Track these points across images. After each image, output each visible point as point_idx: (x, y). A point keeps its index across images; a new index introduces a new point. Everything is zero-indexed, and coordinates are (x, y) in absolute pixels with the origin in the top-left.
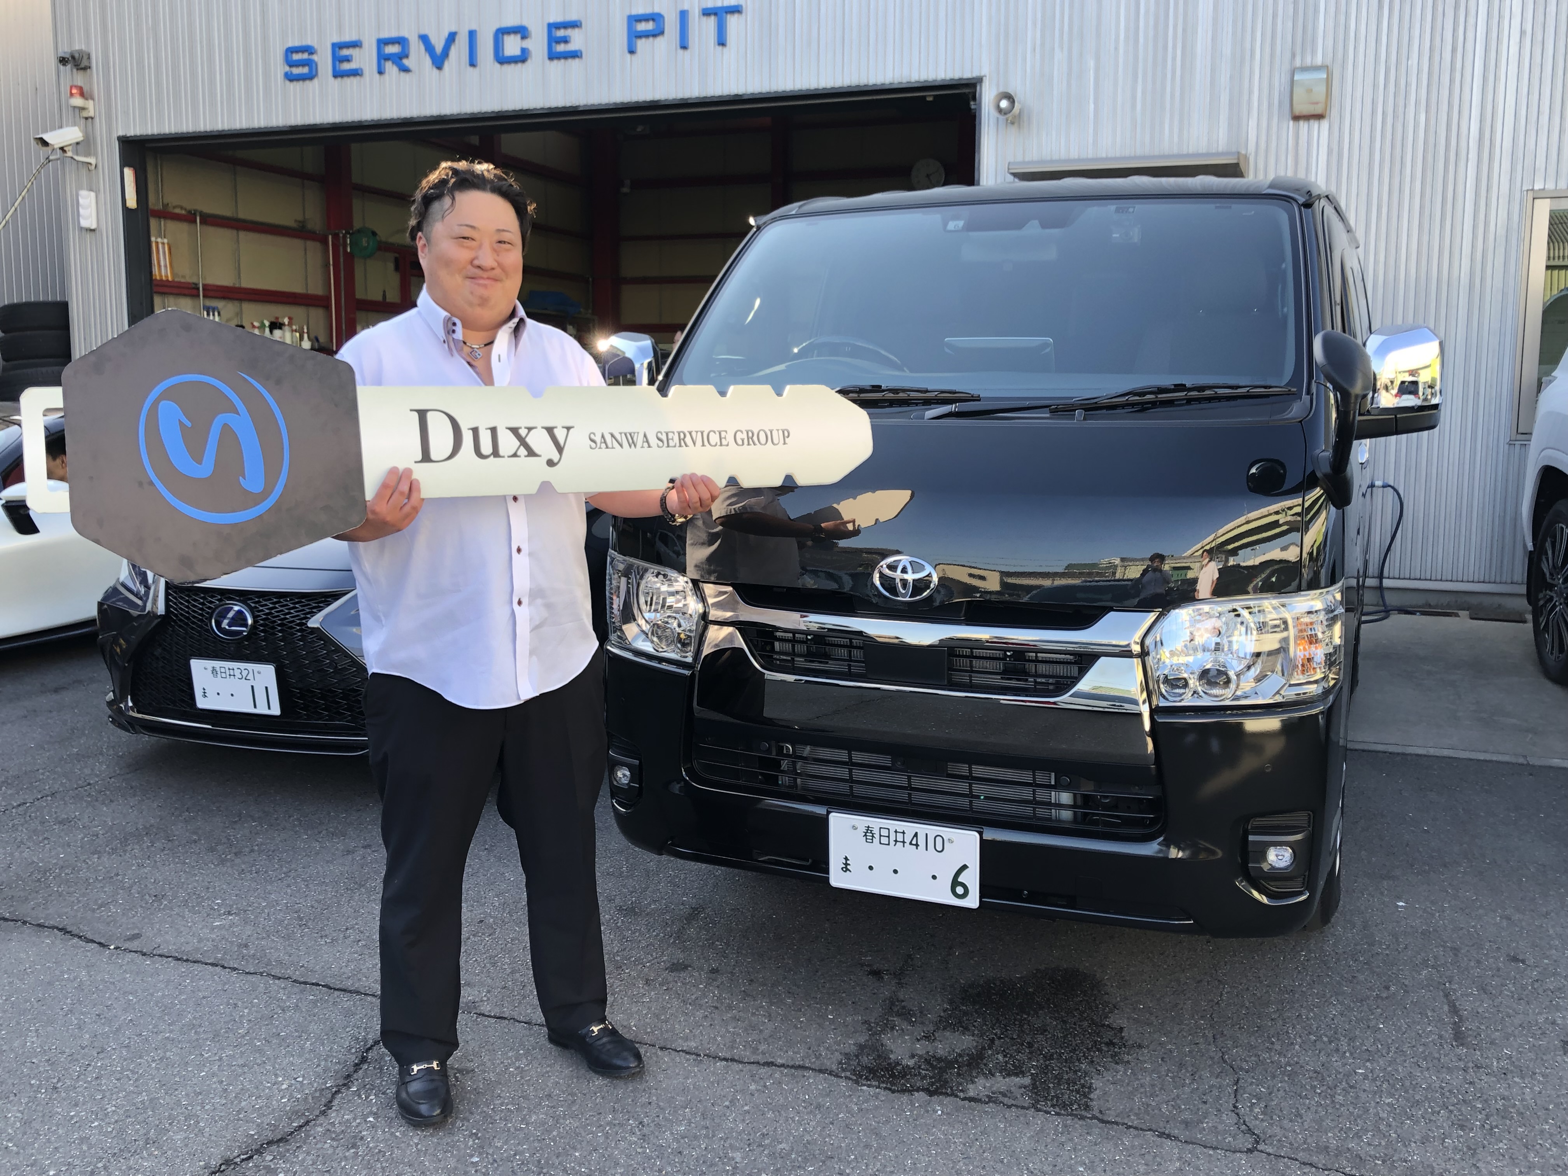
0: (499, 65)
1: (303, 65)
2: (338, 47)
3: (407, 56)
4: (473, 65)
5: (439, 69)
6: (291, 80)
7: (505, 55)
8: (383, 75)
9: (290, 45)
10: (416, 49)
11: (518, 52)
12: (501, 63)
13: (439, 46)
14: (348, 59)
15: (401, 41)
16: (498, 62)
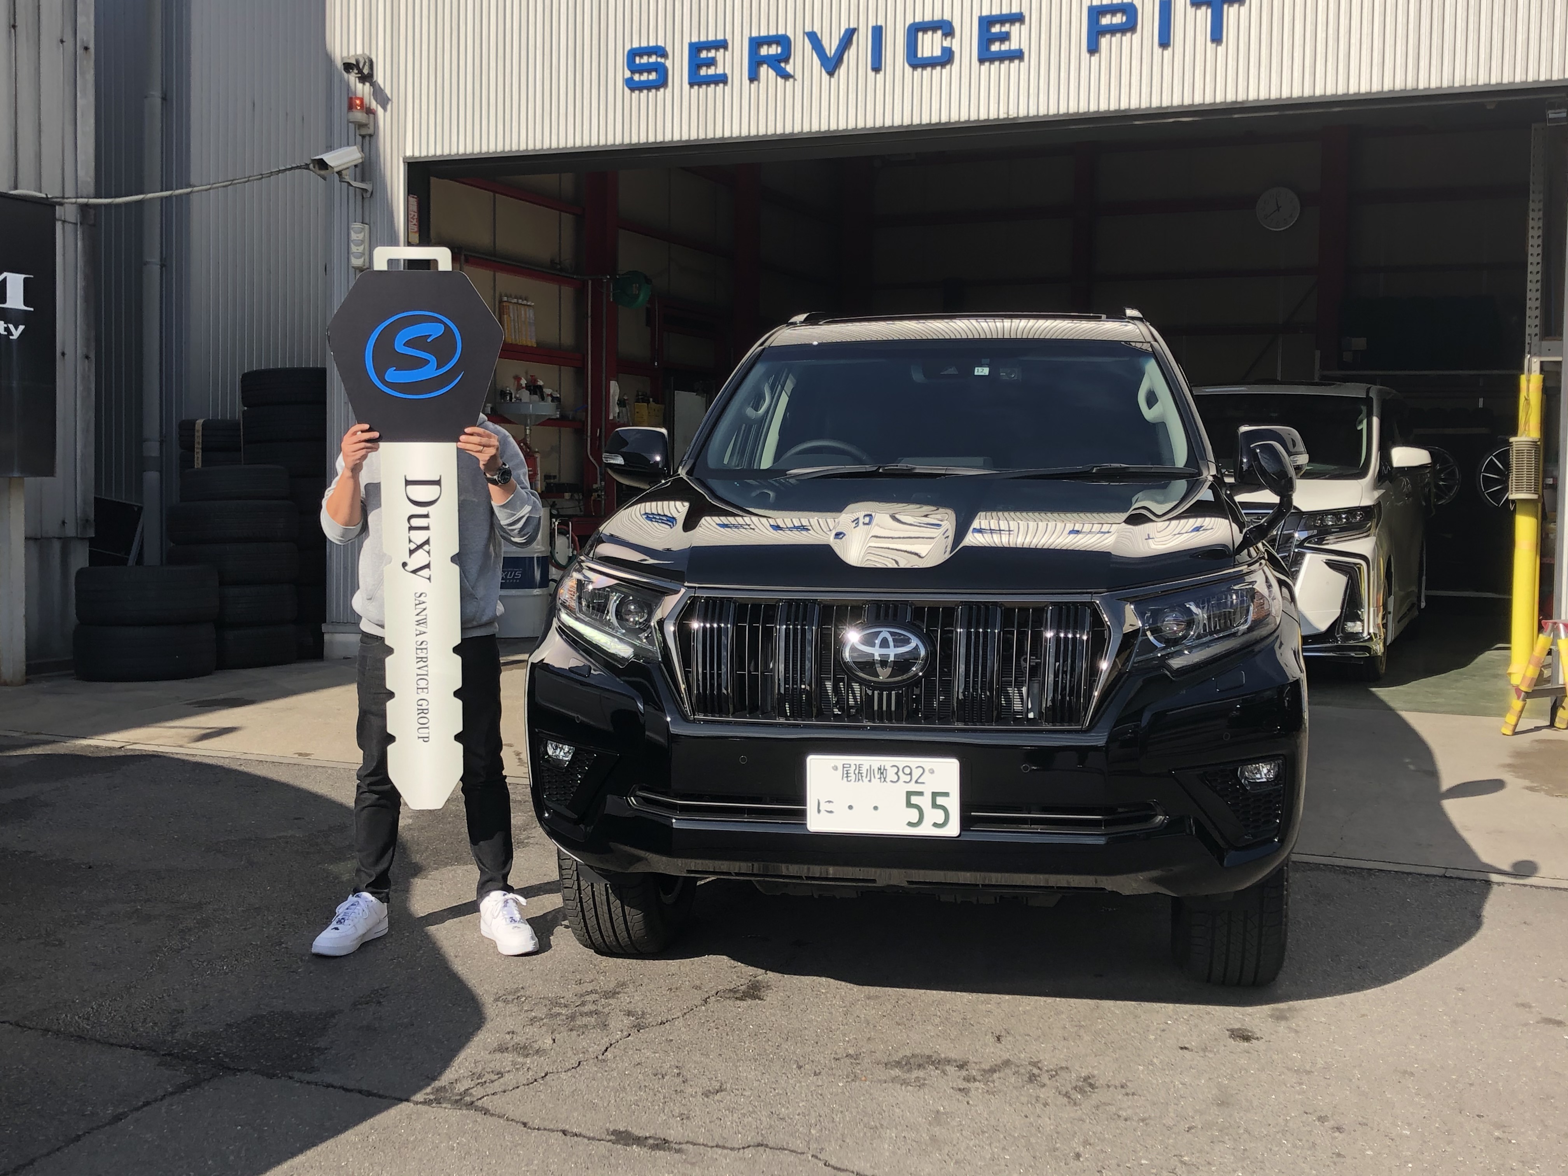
0: (911, 69)
1: (649, 72)
2: (696, 48)
3: (787, 60)
4: (877, 69)
5: (831, 74)
6: (632, 90)
7: (919, 55)
8: (756, 83)
9: (636, 45)
10: (802, 49)
11: (937, 52)
12: (914, 67)
13: (831, 46)
14: (711, 62)
15: (783, 41)
16: (911, 65)
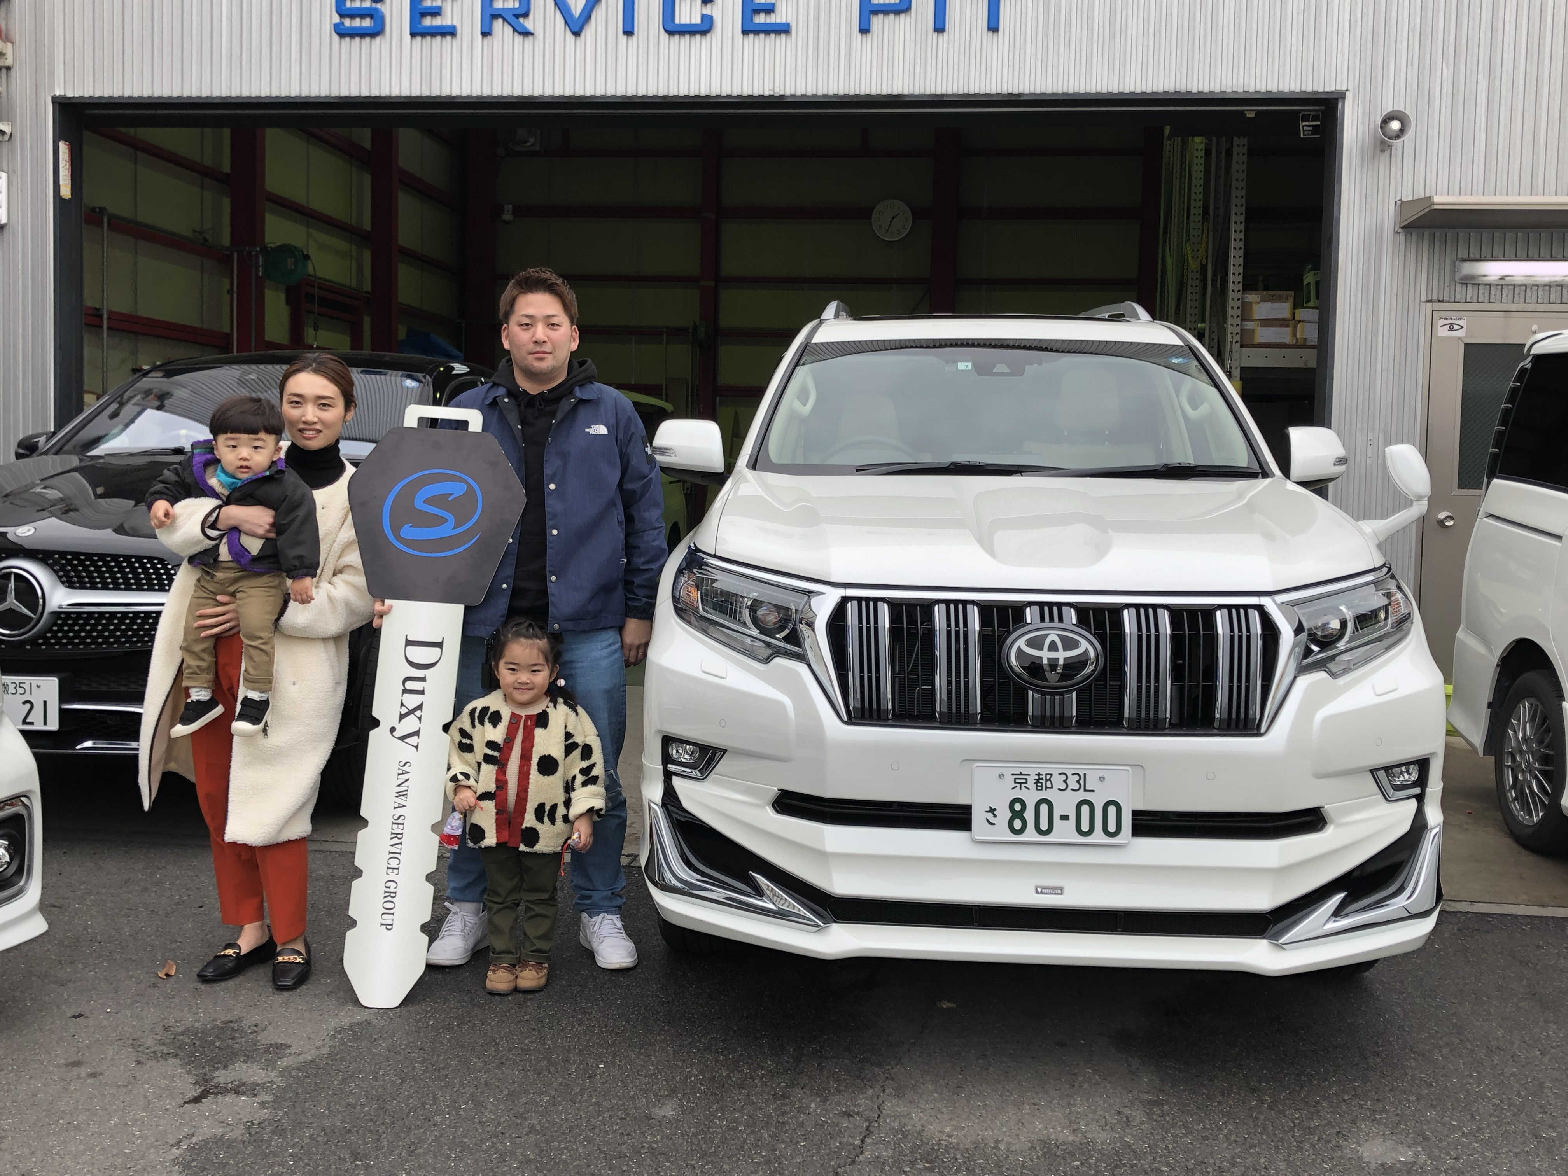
0: (667, 36)
1: (362, 16)
3: (526, 15)
4: (629, 33)
5: (576, 34)
6: (342, 35)
7: (677, 21)
8: (489, 37)
10: (543, 5)
11: (697, 20)
12: (670, 33)
13: (576, 4)
14: (438, 11)
16: (667, 31)
